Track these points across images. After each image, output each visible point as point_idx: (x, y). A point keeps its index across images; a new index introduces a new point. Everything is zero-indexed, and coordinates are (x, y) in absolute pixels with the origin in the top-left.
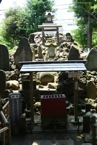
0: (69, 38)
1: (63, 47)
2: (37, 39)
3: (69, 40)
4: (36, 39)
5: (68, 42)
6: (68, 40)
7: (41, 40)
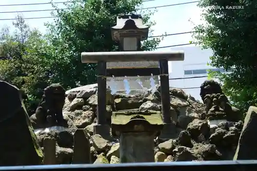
0: (218, 103)
1: (192, 142)
2: (77, 111)
3: (217, 109)
4: (73, 114)
5: (214, 117)
6: (212, 109)
7: (94, 116)
